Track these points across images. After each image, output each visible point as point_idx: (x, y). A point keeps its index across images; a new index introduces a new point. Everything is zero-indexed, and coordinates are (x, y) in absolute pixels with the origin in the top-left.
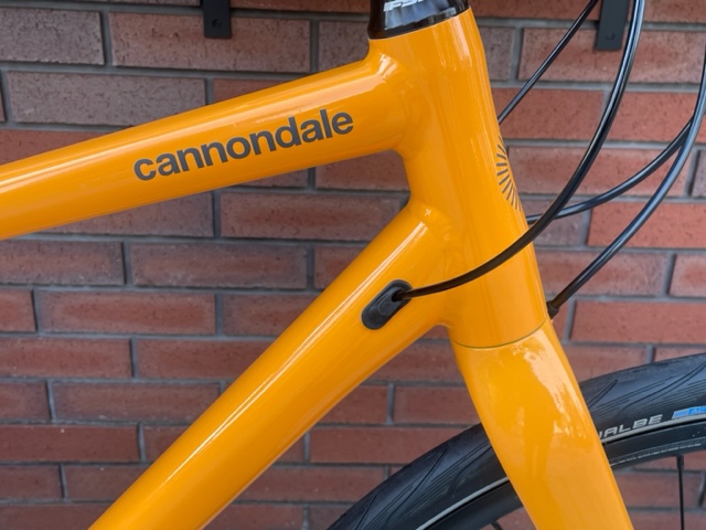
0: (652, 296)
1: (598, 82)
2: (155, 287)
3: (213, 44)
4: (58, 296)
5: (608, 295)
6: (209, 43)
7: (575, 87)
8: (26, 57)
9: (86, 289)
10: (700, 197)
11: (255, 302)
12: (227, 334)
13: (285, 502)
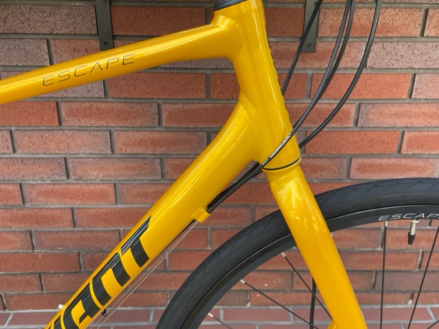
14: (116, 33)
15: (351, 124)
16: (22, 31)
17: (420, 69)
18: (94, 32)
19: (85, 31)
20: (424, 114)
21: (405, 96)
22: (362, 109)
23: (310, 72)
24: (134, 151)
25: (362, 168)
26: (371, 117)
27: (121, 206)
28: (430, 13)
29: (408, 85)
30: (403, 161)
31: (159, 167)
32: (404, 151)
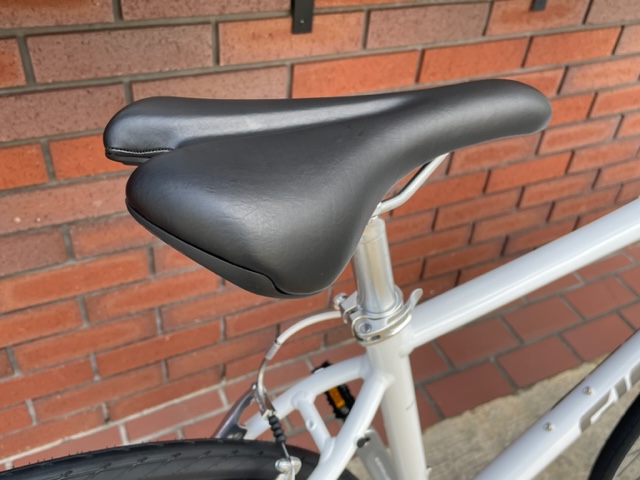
3: (296, 38)
8: (149, 69)
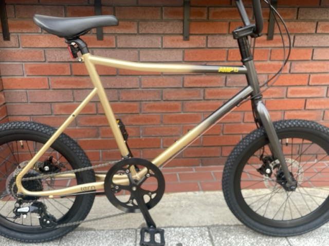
0: (283, 98)
1: (268, 47)
2: (168, 101)
3: (185, 42)
4: (146, 104)
5: (273, 98)
6: (184, 42)
7: (263, 49)
9: (152, 102)
10: (292, 73)
11: (191, 103)
12: (184, 112)
13: (196, 157)
14: (191, 33)
15: (288, 72)
16: (151, 33)
17: (316, 47)
18: (182, 32)
19: (178, 32)
20: (318, 66)
21: (310, 59)
22: (292, 64)
23: (270, 49)
24: (192, 86)
25: (293, 92)
26: (296, 68)
27: (182, 113)
28: (319, 23)
29: (311, 54)
30: (310, 88)
31: (202, 94)
32: (310, 84)
